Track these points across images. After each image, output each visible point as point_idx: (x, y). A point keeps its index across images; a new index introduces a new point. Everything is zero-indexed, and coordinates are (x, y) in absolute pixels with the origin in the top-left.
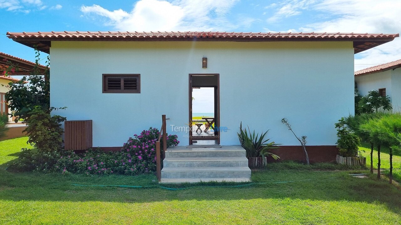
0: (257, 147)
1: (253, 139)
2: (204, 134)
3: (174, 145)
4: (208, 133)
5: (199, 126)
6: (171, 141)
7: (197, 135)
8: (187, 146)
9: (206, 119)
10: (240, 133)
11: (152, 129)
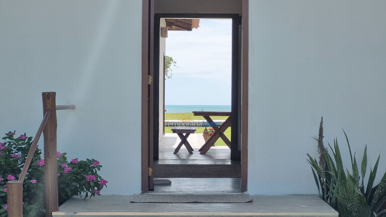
0: (374, 201)
1: (360, 174)
2: (199, 160)
3: (89, 194)
4: (210, 157)
5: (184, 135)
6: (77, 180)
7: (178, 162)
8: (134, 195)
9: (207, 115)
10: (317, 157)
11: (15, 137)
